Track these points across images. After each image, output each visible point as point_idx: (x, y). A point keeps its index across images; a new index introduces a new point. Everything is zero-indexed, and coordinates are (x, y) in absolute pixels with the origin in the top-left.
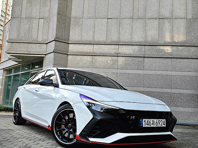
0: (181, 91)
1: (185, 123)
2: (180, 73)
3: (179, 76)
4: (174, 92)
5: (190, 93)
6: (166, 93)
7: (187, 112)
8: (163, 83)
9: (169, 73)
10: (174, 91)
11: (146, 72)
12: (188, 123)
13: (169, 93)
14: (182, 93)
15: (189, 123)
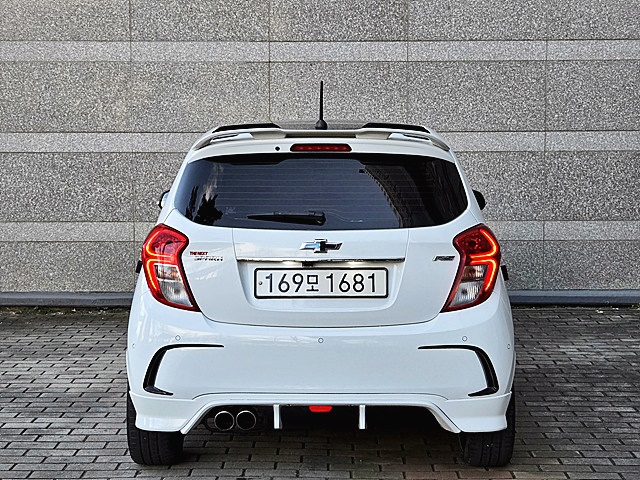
0: (593, 141)
1: (606, 298)
2: (586, 49)
3: (584, 63)
4: (560, 148)
5: (633, 147)
6: (522, 153)
7: (621, 243)
8: (505, 103)
9: (537, 50)
10: (559, 142)
11: (418, 52)
12: (622, 294)
13: (534, 153)
14: (598, 149)
15: (627, 294)
